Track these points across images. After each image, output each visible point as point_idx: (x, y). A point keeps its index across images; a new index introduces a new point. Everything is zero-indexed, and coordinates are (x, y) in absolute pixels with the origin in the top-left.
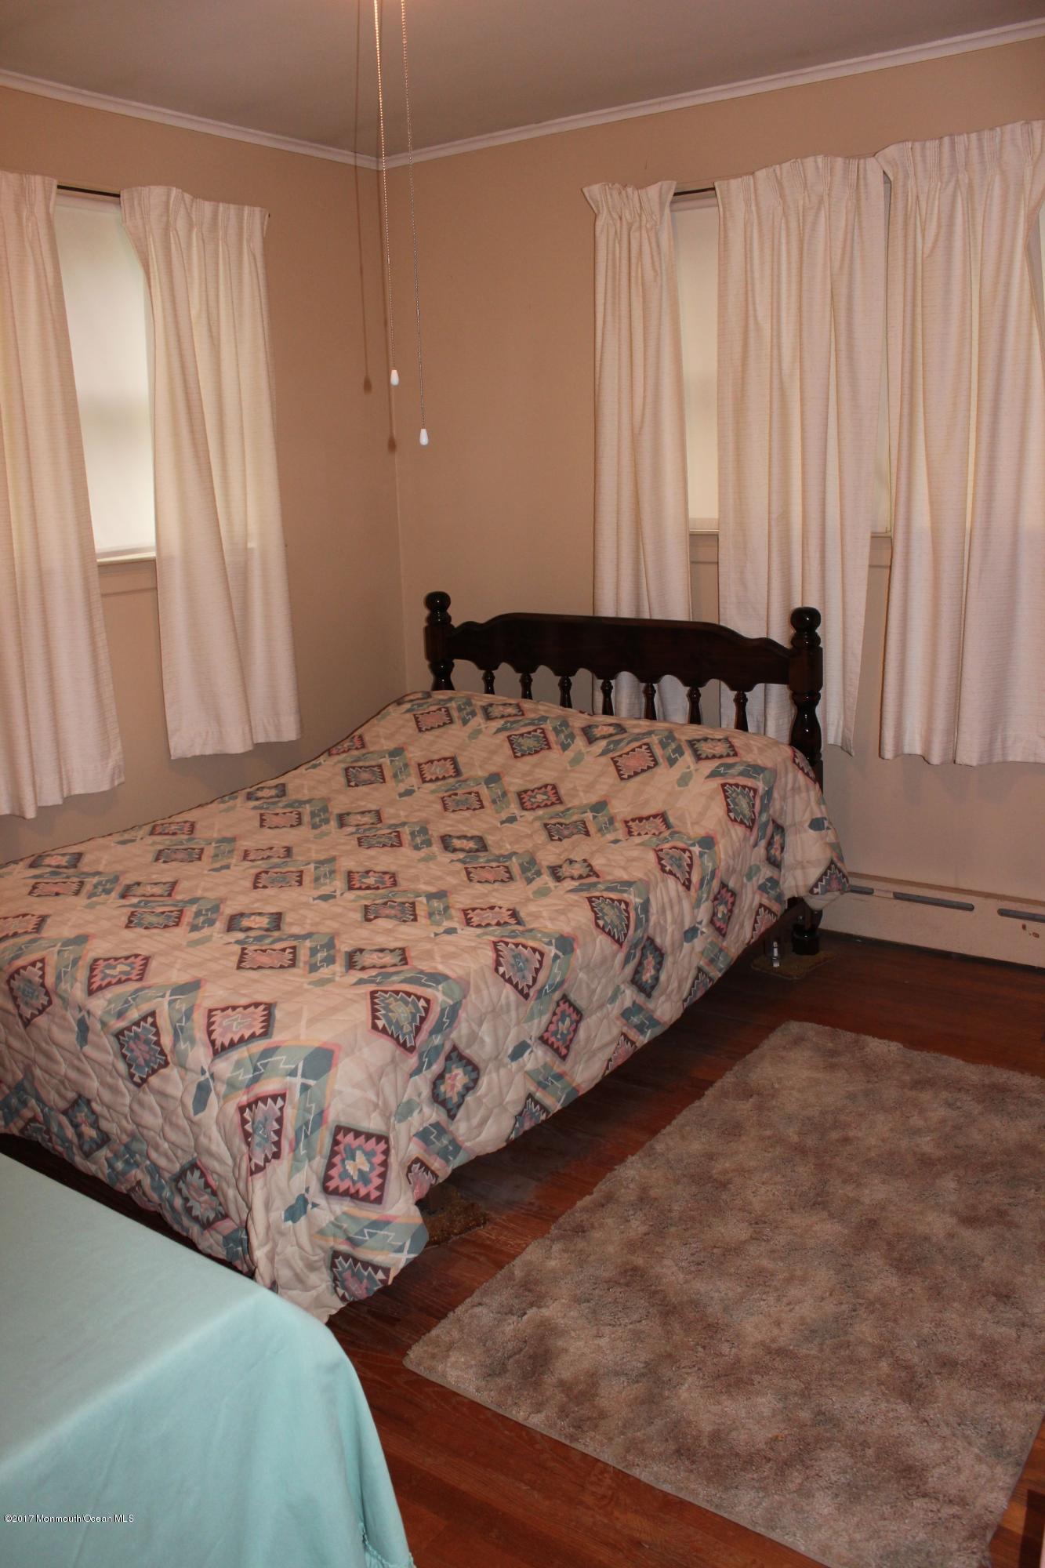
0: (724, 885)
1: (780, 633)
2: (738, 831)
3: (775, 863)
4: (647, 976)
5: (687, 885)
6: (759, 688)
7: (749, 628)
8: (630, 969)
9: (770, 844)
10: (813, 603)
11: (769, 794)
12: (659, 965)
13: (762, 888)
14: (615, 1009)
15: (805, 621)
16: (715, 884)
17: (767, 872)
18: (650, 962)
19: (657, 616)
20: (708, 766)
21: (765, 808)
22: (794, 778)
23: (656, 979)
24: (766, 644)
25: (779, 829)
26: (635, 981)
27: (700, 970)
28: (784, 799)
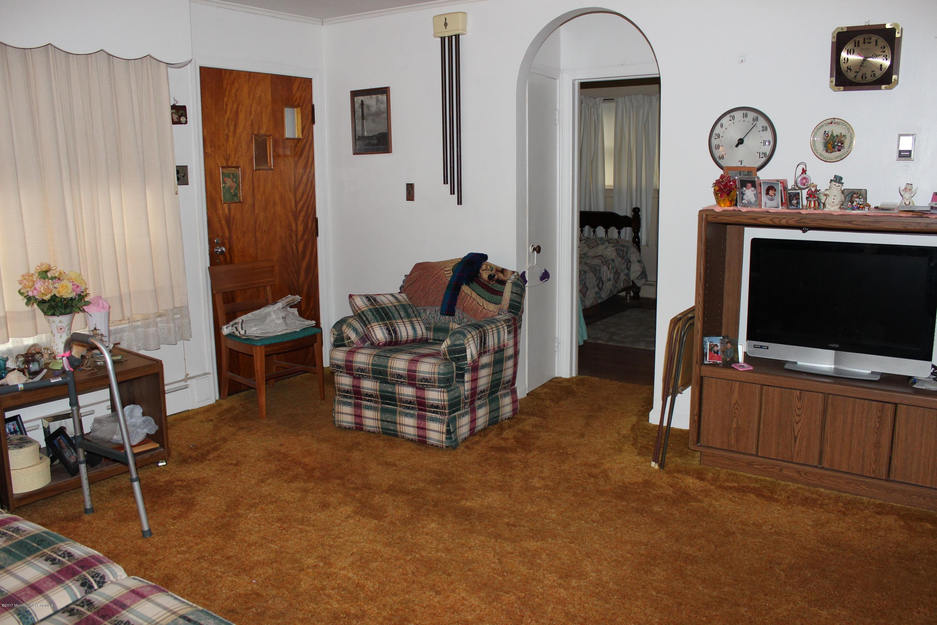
0: (617, 270)
1: (629, 214)
2: (619, 259)
3: (629, 269)
4: (600, 286)
5: (609, 268)
6: (624, 229)
7: (621, 213)
8: (597, 282)
9: (627, 265)
10: (638, 206)
11: (627, 252)
12: (603, 284)
13: (625, 275)
14: (594, 291)
15: (636, 211)
16: (615, 269)
17: (626, 271)
18: (601, 283)
19: (596, 210)
20: (612, 245)
21: (626, 255)
22: (633, 249)
23: (602, 287)
24: (626, 217)
25: (630, 261)
26: (598, 286)
27: (611, 290)
28: (631, 254)
